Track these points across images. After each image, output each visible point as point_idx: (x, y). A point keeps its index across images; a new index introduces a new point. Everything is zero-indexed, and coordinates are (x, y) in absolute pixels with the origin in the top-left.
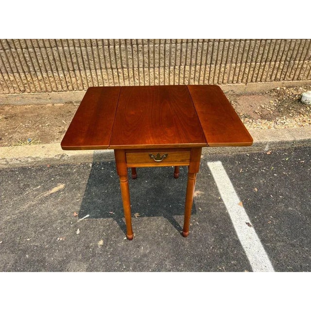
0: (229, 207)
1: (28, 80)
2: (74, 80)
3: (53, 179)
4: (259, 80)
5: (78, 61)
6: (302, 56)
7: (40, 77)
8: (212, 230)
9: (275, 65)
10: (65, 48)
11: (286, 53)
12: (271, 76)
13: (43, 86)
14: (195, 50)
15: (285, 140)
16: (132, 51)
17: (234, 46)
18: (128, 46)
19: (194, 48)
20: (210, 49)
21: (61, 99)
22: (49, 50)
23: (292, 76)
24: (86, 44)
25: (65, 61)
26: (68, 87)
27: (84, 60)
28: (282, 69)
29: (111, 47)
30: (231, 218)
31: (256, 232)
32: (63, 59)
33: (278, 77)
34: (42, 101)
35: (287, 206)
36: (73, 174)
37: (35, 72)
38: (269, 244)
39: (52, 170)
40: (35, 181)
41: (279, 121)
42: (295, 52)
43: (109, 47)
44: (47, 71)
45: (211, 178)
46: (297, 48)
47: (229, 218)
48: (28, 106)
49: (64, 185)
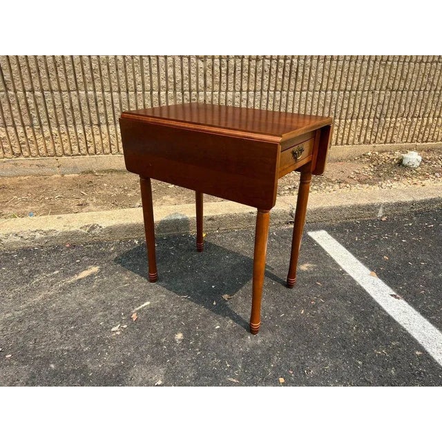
0: (359, 278)
1: (29, 137)
2: (97, 138)
3: (78, 261)
4: (345, 142)
5: (106, 112)
6: (394, 113)
7: (47, 134)
8: (347, 307)
9: (363, 122)
10: (89, 93)
11: (374, 108)
12: (359, 137)
13: (50, 147)
14: (265, 101)
15: (403, 200)
16: (183, 100)
17: (313, 97)
18: (177, 93)
19: (263, 98)
20: (284, 100)
21: (75, 167)
22: (65, 94)
23: (384, 138)
24: (119, 88)
25: (87, 112)
26: (88, 148)
27: (115, 109)
28: (372, 129)
29: (154, 93)
30: (367, 290)
31: (410, 304)
32: (85, 108)
33: (368, 138)
34: (46, 170)
35: (435, 273)
36: (110, 254)
37: (41, 126)
38: (434, 317)
39: (74, 250)
40: (48, 266)
41: (384, 184)
42: (386, 107)
43: (151, 93)
44: (58, 126)
45: (319, 249)
46: (387, 102)
47: (364, 291)
48: (22, 178)
49: (98, 267)
